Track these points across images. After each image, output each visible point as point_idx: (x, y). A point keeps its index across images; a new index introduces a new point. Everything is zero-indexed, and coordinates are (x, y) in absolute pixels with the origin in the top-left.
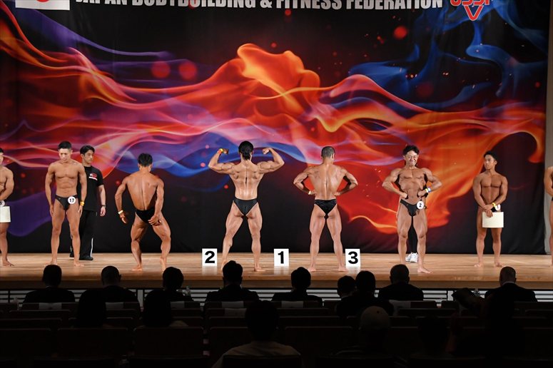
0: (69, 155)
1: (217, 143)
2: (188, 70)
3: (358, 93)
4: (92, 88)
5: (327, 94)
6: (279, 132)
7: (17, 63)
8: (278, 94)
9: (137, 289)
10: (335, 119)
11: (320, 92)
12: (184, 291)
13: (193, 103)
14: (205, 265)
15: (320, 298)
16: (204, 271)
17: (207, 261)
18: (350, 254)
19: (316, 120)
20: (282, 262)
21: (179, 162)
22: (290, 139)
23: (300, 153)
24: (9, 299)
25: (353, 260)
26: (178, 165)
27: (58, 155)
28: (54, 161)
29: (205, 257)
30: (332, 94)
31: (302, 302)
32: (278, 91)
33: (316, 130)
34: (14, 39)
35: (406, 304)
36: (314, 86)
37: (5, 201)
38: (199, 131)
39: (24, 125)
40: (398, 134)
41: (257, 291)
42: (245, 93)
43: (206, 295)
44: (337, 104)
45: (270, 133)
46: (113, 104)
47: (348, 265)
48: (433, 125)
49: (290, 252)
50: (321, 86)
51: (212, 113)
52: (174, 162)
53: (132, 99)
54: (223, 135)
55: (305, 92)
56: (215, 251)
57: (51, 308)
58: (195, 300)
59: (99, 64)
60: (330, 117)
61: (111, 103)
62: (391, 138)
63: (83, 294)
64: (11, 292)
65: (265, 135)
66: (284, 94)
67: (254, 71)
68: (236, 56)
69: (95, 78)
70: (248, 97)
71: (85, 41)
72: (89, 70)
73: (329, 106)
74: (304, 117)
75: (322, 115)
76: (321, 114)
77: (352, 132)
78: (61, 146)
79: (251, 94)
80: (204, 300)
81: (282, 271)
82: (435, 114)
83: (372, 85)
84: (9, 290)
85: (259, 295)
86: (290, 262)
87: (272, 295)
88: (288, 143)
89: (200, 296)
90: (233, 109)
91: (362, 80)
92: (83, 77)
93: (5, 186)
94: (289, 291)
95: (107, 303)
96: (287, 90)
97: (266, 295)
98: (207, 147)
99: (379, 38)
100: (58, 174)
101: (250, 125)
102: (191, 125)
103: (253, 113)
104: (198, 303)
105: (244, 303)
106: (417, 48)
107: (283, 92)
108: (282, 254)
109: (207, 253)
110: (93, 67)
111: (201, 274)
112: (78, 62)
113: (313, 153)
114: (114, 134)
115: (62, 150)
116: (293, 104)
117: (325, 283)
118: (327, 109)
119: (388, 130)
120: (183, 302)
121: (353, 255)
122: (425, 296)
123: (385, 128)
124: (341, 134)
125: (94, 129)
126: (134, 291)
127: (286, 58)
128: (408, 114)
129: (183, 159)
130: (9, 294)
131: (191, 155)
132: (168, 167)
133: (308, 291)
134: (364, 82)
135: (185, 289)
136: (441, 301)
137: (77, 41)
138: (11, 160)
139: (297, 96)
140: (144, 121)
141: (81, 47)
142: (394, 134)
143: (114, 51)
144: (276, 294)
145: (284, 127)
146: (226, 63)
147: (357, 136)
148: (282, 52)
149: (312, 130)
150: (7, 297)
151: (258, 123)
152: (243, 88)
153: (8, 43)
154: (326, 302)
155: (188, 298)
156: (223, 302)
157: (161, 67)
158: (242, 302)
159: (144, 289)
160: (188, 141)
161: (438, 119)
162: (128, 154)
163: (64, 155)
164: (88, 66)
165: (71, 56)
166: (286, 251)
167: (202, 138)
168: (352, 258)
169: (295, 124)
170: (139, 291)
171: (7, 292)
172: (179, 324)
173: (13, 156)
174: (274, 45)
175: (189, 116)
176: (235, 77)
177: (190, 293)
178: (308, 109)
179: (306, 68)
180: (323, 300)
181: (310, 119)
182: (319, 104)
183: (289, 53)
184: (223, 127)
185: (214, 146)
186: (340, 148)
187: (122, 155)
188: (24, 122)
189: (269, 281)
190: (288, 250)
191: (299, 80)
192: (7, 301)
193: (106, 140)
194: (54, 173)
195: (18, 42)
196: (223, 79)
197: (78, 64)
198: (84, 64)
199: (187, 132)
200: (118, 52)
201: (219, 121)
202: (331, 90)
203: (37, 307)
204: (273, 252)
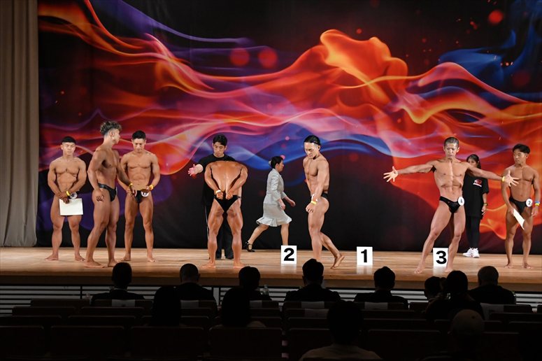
0: (143, 145)
1: (298, 134)
2: (269, 57)
3: (448, 82)
4: (167, 76)
5: (415, 84)
6: (363, 123)
7: (92, 50)
8: (363, 83)
9: (213, 287)
10: (423, 109)
11: (407, 81)
12: (261, 290)
13: (272, 92)
14: (284, 263)
15: (407, 300)
16: (283, 270)
17: (286, 259)
18: (438, 253)
19: (402, 111)
20: (365, 261)
21: (257, 154)
22: (375, 131)
23: (385, 146)
24: (81, 295)
25: (442, 260)
26: (257, 157)
27: (132, 145)
28: (129, 151)
29: (284, 255)
30: (421, 83)
31: (386, 304)
32: (363, 80)
33: (403, 121)
34: (89, 24)
35: (499, 307)
36: (402, 74)
37: (78, 193)
38: (280, 121)
39: (98, 114)
40: (492, 126)
41: (338, 291)
42: (328, 82)
43: (285, 295)
44: (426, 94)
45: (352, 124)
46: (189, 93)
47: (436, 265)
48: (529, 116)
49: (374, 250)
50: (408, 75)
51: (293, 103)
52: (252, 155)
53: (210, 88)
54: (304, 127)
55: (392, 81)
56: (294, 248)
57: (124, 306)
58: (273, 299)
59: (176, 50)
60: (417, 108)
61: (187, 92)
62: (483, 131)
63: (158, 291)
64: (84, 288)
65: (347, 126)
66: (370, 83)
67: (337, 58)
68: (318, 42)
69: (172, 65)
70: (331, 86)
71: (162, 26)
72: (165, 57)
73: (417, 95)
74: (390, 108)
75: (409, 106)
76: (408, 104)
77: (441, 123)
78: (135, 137)
79: (334, 83)
80: (283, 299)
81: (365, 269)
82: (532, 105)
83: (464, 73)
84: (81, 286)
85: (341, 296)
86: (374, 261)
87: (354, 296)
88: (373, 135)
89: (278, 295)
90: (315, 99)
91: (452, 68)
92: (160, 65)
93: (77, 178)
94: (373, 291)
95: (182, 301)
96: (372, 79)
97: (348, 295)
98: (287, 138)
99: (472, 23)
100: (130, 165)
101: (333, 116)
102: (271, 115)
103: (336, 103)
104: (277, 303)
105: (325, 304)
106: (514, 34)
107: (368, 81)
108: (365, 252)
109: (286, 251)
110: (170, 54)
111: (280, 272)
112: (154, 49)
113: (400, 146)
114: (191, 125)
115: (137, 140)
116: (378, 93)
117: (411, 284)
118: (415, 99)
119: (480, 122)
120: (261, 301)
121: (441, 255)
122: (518, 300)
123: (477, 120)
124: (430, 125)
125: (169, 119)
126: (210, 288)
127: (372, 45)
128: (502, 105)
129: (262, 151)
130: (81, 290)
131: (270, 147)
132: (248, 159)
133: (392, 292)
134: (454, 71)
135: (263, 287)
136: (536, 305)
137: (153, 26)
138: (84, 151)
139: (384, 86)
140: (222, 111)
141: (159, 33)
142: (487, 126)
143: (191, 37)
144: (358, 294)
145: (368, 118)
146: (308, 51)
147: (447, 128)
148: (368, 38)
149: (399, 122)
150: (79, 292)
151: (341, 114)
152: (325, 77)
153: (82, 28)
154: (412, 304)
155: (266, 297)
156: (303, 302)
157: (240, 54)
158: (323, 302)
159: (220, 287)
160: (267, 132)
161: (536, 110)
162: (204, 145)
163: (138, 146)
164: (165, 53)
165: (148, 42)
166: (370, 250)
167: (282, 129)
168: (440, 257)
169: (380, 115)
170: (215, 289)
171: (79, 288)
172: (256, 324)
173: (86, 147)
174: (359, 31)
175: (269, 106)
176: (318, 65)
177: (268, 292)
178: (394, 99)
179: (393, 55)
180: (409, 302)
181: (396, 110)
182: (406, 93)
183: (375, 40)
184: (305, 117)
185: (295, 137)
186: (428, 141)
187: (198, 146)
188: (98, 111)
189: (352, 281)
190: (371, 248)
191: (386, 69)
192: (79, 297)
193: (181, 131)
194: (126, 164)
195: (92, 27)
196: (305, 67)
197: (155, 51)
198: (160, 51)
199: (266, 123)
200: (195, 38)
201: (299, 111)
202: (420, 78)
203: (110, 304)
204: (356, 250)
